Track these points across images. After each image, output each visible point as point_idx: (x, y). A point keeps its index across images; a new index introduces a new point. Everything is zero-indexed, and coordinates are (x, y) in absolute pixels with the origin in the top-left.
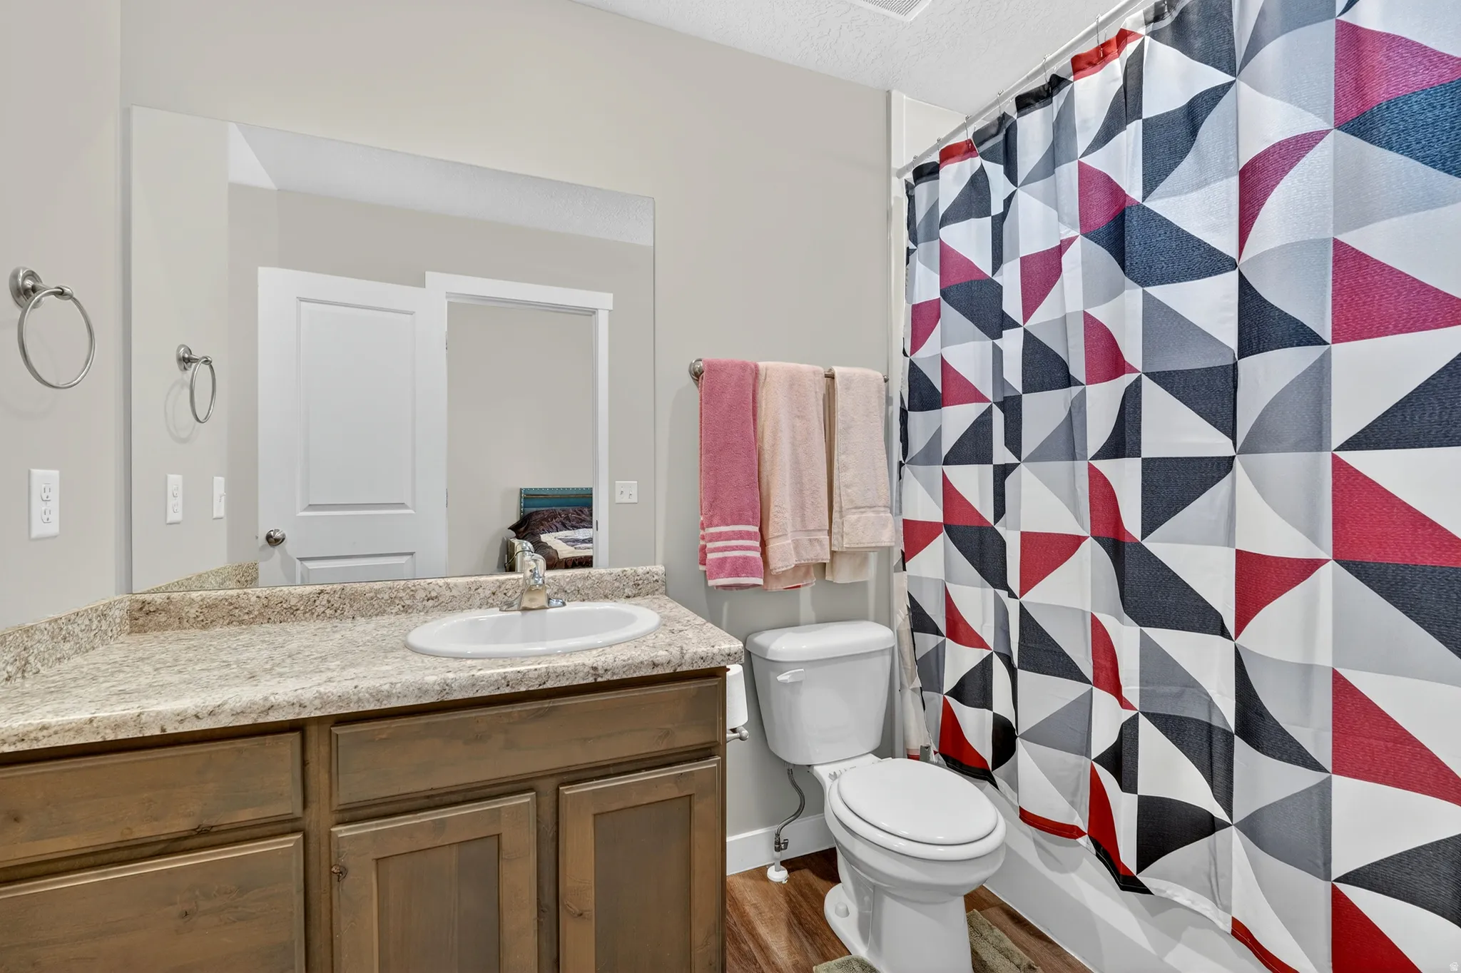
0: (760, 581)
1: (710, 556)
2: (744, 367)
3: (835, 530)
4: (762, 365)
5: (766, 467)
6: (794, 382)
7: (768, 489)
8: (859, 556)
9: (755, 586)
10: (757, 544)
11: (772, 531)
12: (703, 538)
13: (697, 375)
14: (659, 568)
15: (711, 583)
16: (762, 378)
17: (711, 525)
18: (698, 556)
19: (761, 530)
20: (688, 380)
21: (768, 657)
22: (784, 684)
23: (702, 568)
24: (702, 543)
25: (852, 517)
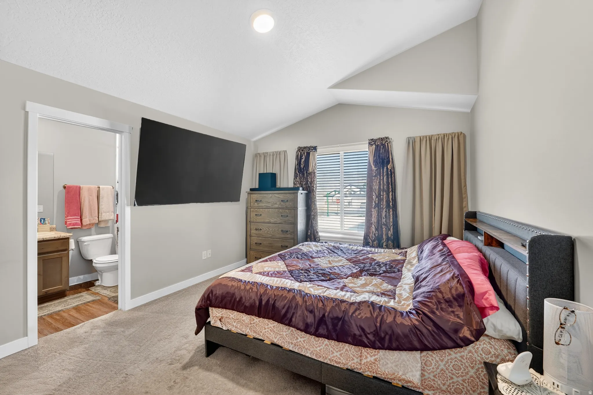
0: (80, 227)
1: (67, 223)
2: (77, 187)
3: (100, 217)
4: (81, 186)
5: (82, 206)
6: (89, 189)
7: (83, 210)
8: (106, 221)
9: (79, 228)
10: (80, 220)
11: (83, 217)
12: (66, 219)
13: (65, 187)
14: (55, 226)
15: (67, 228)
16: (81, 189)
17: (68, 217)
18: (64, 223)
19: (81, 217)
20: (62, 188)
21: (82, 241)
22: (86, 245)
23: (66, 225)
24: (66, 220)
25: (104, 214)
